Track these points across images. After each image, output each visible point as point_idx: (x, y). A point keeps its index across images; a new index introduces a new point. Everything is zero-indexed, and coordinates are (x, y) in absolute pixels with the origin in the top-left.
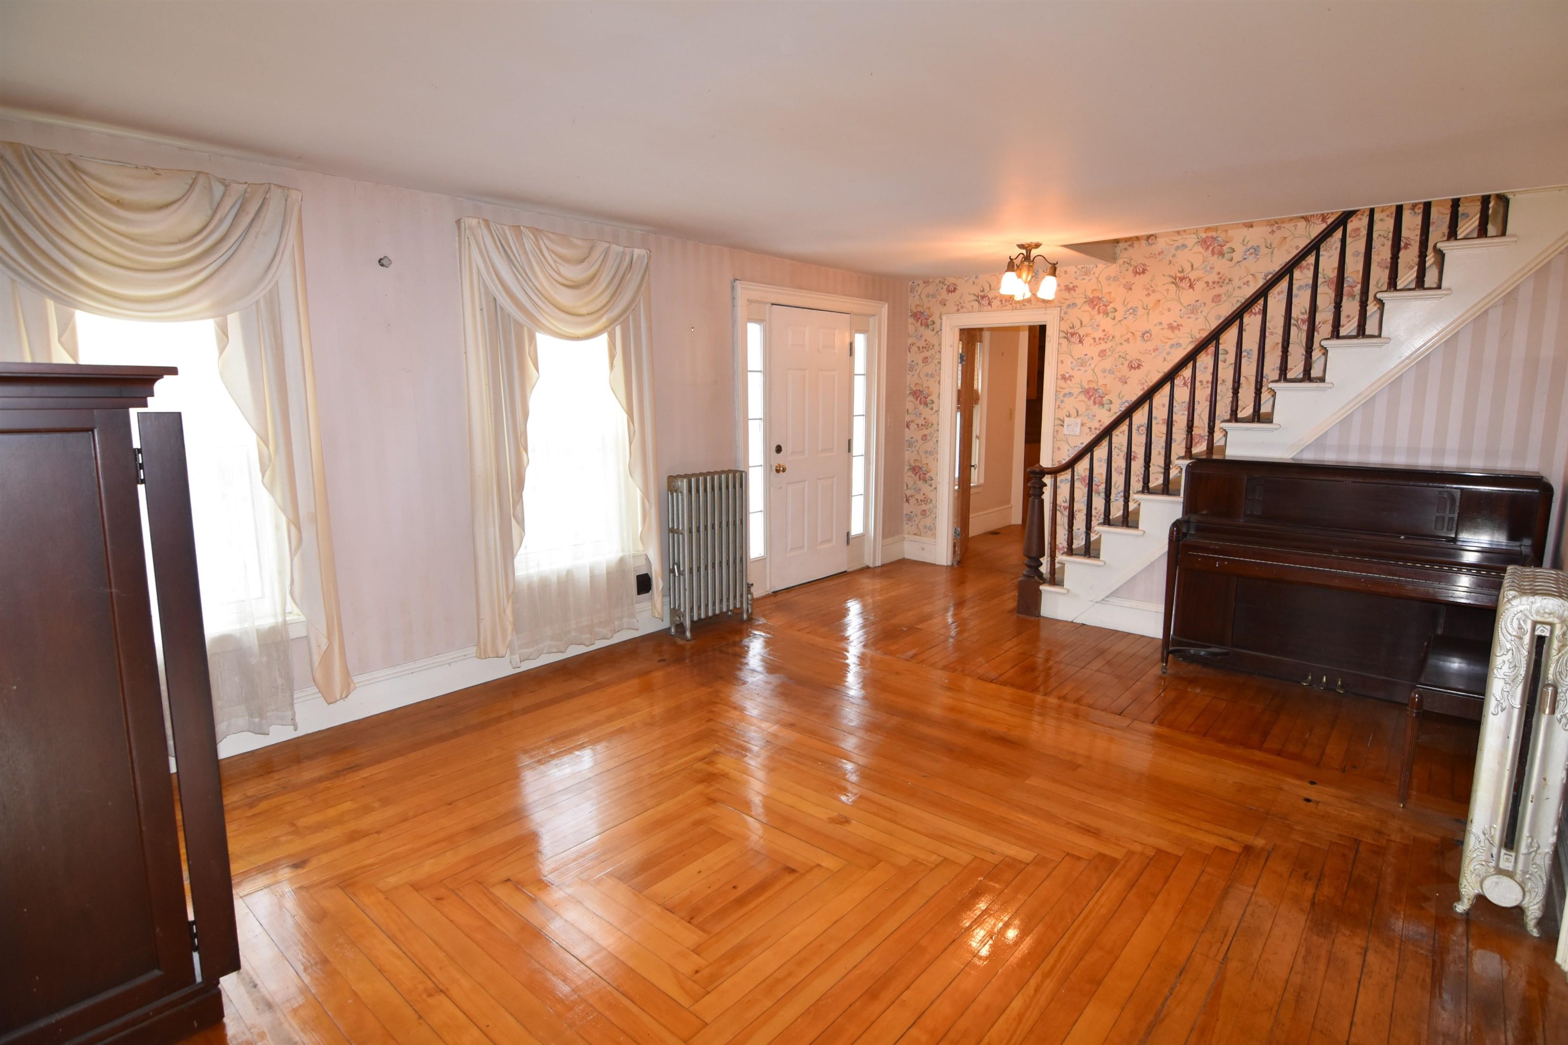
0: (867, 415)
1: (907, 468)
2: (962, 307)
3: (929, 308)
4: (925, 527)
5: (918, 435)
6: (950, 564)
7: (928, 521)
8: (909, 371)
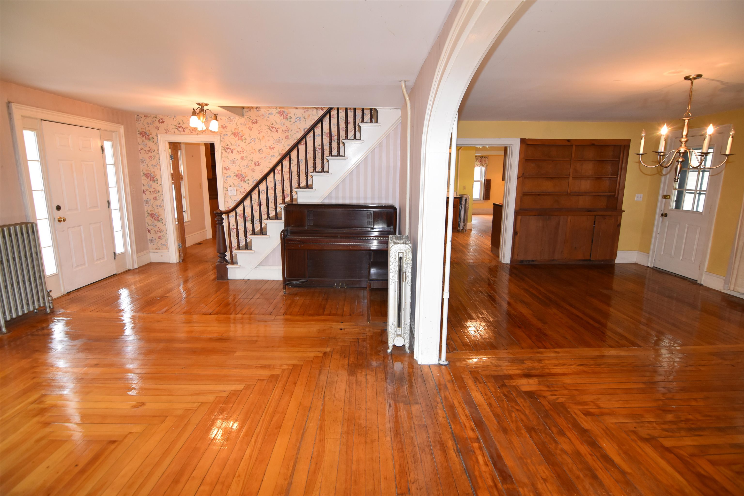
0: (118, 187)
1: (146, 215)
2: (169, 131)
3: (149, 130)
4: (162, 245)
5: (151, 197)
6: (178, 262)
7: (163, 241)
8: (141, 163)
